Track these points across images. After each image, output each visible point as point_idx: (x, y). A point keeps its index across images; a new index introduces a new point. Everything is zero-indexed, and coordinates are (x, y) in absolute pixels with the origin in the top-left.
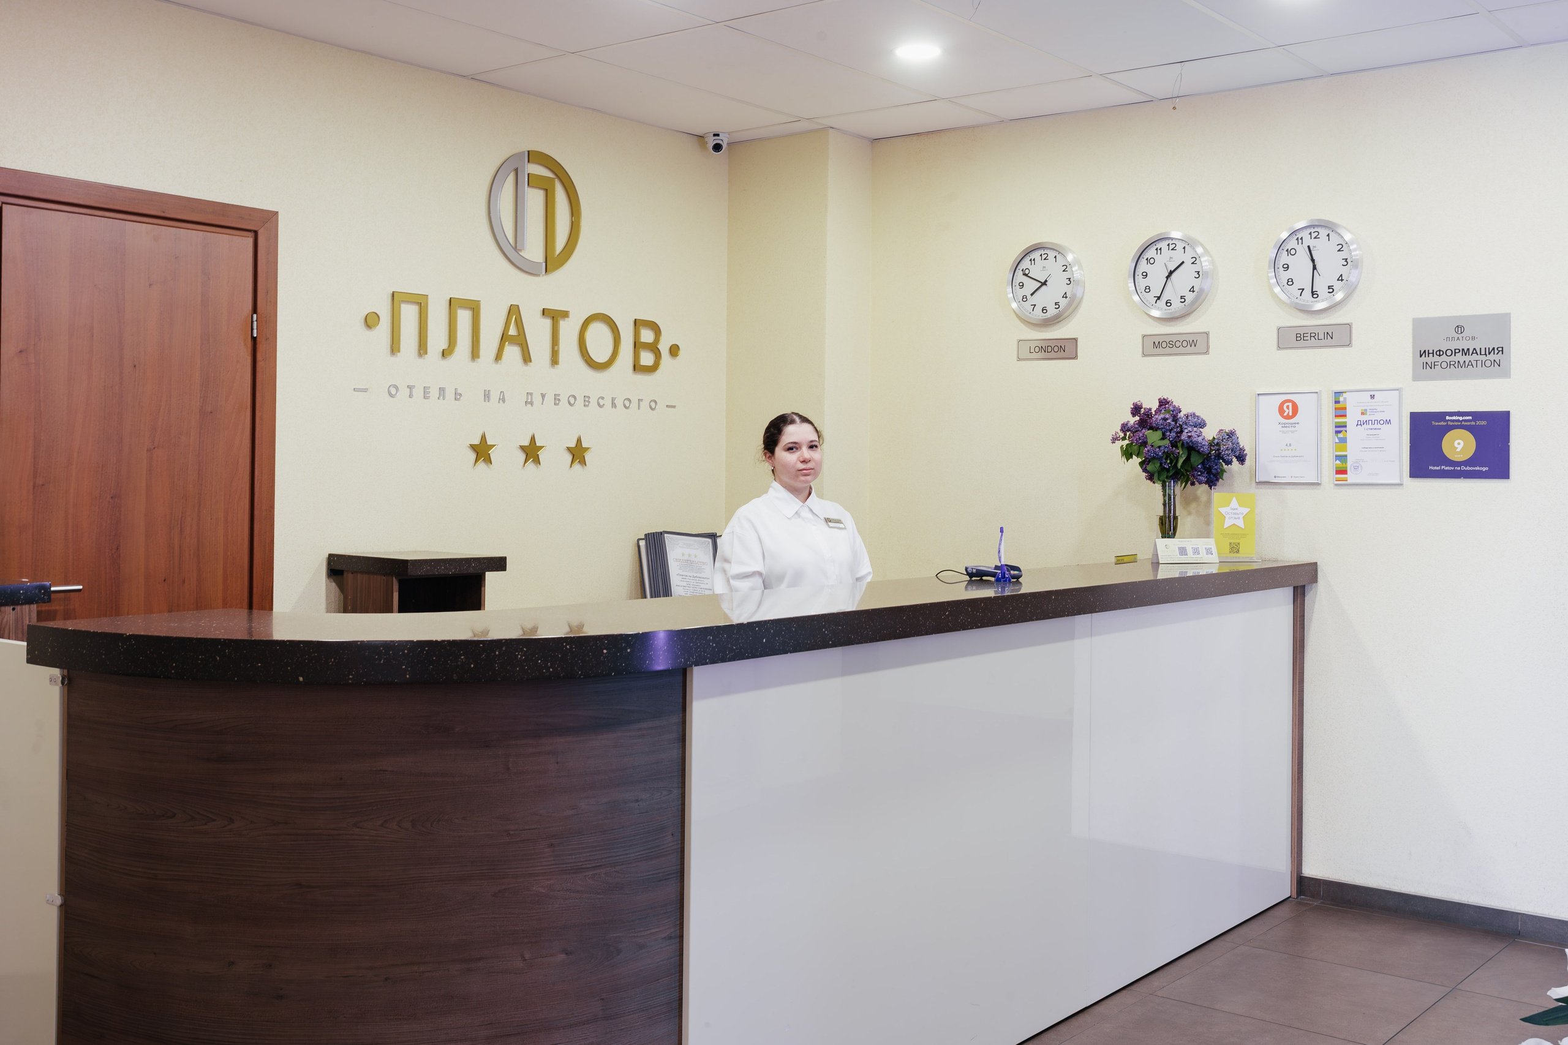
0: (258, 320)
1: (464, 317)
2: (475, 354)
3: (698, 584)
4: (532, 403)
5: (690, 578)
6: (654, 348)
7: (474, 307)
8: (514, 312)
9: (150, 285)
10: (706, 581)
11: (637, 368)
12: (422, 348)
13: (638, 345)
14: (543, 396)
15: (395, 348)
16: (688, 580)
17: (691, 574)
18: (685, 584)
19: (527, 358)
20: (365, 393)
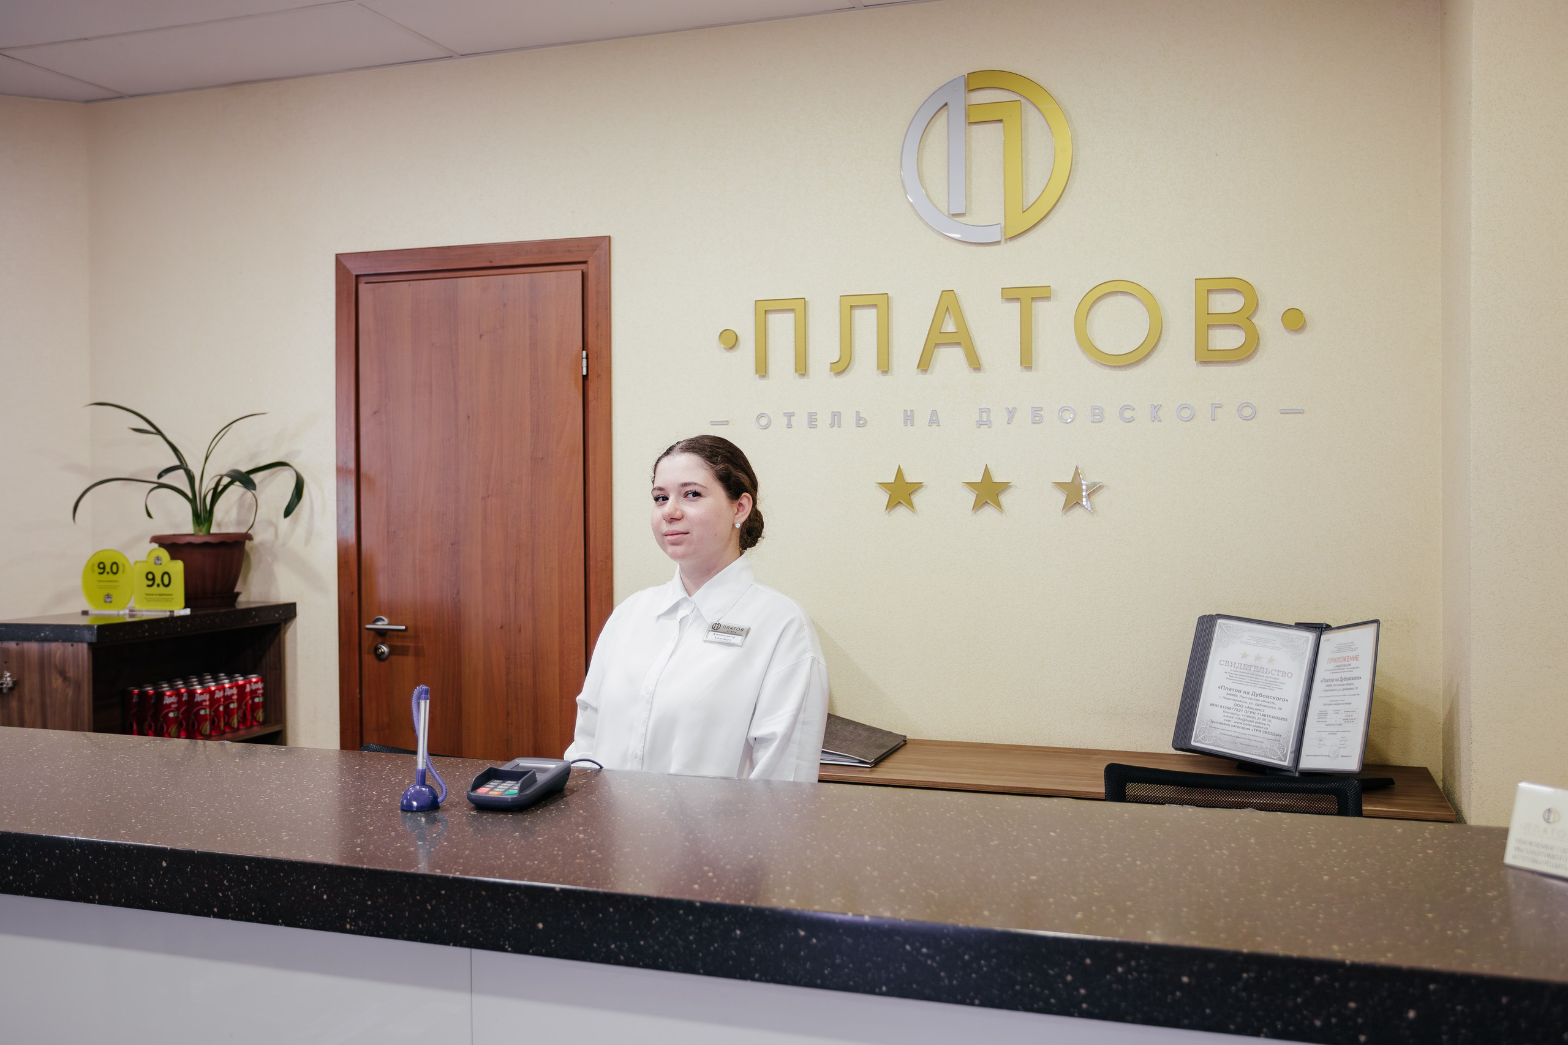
0: (589, 356)
1: (866, 321)
2: (884, 367)
3: (1259, 708)
4: (988, 423)
5: (1245, 695)
6: (1244, 320)
7: (881, 303)
8: (948, 303)
9: (481, 336)
10: (1279, 704)
11: (1207, 357)
12: (802, 368)
13: (1207, 323)
14: (1011, 413)
15: (762, 369)
16: (1241, 699)
17: (1251, 690)
18: (1231, 704)
19: (975, 364)
20: (726, 426)
